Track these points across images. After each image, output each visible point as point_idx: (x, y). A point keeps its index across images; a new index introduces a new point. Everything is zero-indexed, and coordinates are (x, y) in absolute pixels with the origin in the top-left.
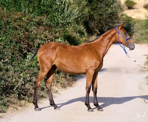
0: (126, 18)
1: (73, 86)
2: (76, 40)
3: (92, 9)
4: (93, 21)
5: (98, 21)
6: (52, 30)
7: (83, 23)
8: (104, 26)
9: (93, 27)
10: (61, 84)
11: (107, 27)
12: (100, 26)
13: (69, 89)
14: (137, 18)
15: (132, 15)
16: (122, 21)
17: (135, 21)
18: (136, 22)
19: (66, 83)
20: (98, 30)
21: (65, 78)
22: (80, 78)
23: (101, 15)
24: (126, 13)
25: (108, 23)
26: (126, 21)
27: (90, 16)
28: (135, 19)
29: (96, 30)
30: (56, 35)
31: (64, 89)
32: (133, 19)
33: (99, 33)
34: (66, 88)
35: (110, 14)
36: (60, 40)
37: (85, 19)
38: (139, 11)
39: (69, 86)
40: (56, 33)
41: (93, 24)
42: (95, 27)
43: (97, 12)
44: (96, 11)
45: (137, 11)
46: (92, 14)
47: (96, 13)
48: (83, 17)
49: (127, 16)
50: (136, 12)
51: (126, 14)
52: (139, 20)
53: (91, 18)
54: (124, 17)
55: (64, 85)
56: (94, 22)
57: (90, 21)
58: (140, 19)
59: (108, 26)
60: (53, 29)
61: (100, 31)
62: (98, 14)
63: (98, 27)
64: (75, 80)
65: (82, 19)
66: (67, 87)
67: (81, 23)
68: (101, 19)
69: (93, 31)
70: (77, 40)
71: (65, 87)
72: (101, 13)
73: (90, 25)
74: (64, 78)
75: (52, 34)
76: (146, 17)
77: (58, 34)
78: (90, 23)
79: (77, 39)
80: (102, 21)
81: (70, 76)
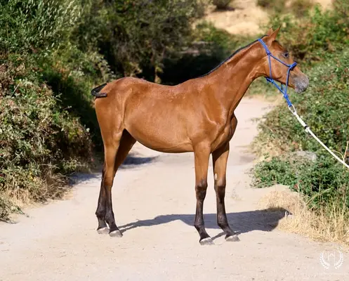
0: (211, 33)
1: (64, 198)
2: (75, 86)
3: (118, 11)
4: (124, 41)
5: (138, 40)
6: (7, 58)
7: (99, 46)
8: (154, 54)
9: (125, 59)
10: (30, 191)
11: (160, 55)
12: (142, 52)
13: (54, 205)
14: (242, 32)
15: (229, 26)
16: (202, 40)
17: (236, 39)
18: (239, 43)
19: (45, 187)
20: (137, 65)
21: (43, 175)
23: (144, 25)
24: (212, 20)
25: (162, 45)
26: (212, 40)
27: (116, 29)
28: (234, 36)
29: (131, 64)
30: (18, 69)
31: (39, 204)
32: (229, 34)
33: (141, 71)
34: (46, 203)
35: (168, 21)
36: (27, 83)
37: (100, 35)
38: (245, 16)
39: (53, 198)
40: (18, 64)
41: (123, 50)
42: (129, 57)
43: (133, 19)
44: (130, 17)
45: (242, 15)
46: (118, 23)
47: (132, 22)
48: (95, 32)
49: (214, 29)
50: (238, 16)
51: (211, 24)
52: (246, 36)
53: (120, 33)
54: (207, 30)
55: (39, 194)
56: (126, 43)
57: (115, 43)
58: (248, 34)
59: (162, 54)
60: (10, 56)
61: (141, 66)
62: (137, 25)
63: (137, 54)
64: (71, 183)
65: (95, 35)
66: (48, 199)
67: (90, 47)
68: (144, 36)
69: (124, 68)
70: (78, 87)
71: (43, 199)
72: (142, 20)
73: (117, 51)
74: (38, 176)
75: (7, 67)
76: (260, 27)
77: (22, 66)
78: (117, 46)
79: (77, 84)
80: (147, 42)
81: (55, 172)
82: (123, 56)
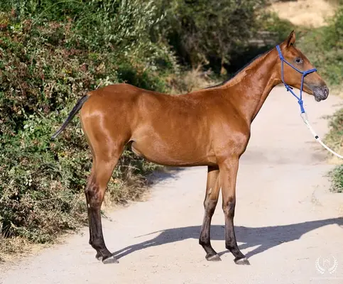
0: (274, 23)
1: (143, 198)
2: (148, 82)
3: (187, 2)
4: (191, 33)
5: (205, 31)
6: (87, 58)
7: (168, 38)
8: (221, 45)
9: (193, 48)
10: (111, 193)
11: (227, 47)
12: (209, 44)
13: (134, 207)
14: (305, 22)
15: (292, 16)
16: (266, 30)
17: (298, 30)
18: (302, 34)
19: (126, 189)
20: (204, 56)
21: (124, 177)
22: (160, 177)
23: (212, 16)
24: (276, 10)
25: (229, 36)
26: (276, 30)
27: (185, 20)
28: (297, 27)
29: (199, 55)
30: (98, 69)
31: (120, 206)
32: (292, 25)
33: (208, 63)
34: (126, 205)
35: (236, 13)
36: (107, 82)
37: (170, 27)
38: (308, 6)
39: (133, 200)
40: (98, 63)
41: (191, 41)
42: (196, 48)
43: (201, 10)
44: (198, 8)
45: (304, 6)
46: (187, 14)
47: (200, 13)
48: (165, 23)
49: (277, 19)
50: (301, 7)
51: (274, 14)
52: (309, 27)
53: (188, 24)
54: (271, 20)
55: (120, 196)
56: (194, 34)
57: (183, 34)
58: (311, 25)
59: (229, 45)
60: (90, 55)
61: (209, 57)
62: (205, 16)
63: (205, 46)
64: (150, 184)
65: (165, 27)
66: (128, 201)
67: (160, 38)
68: (211, 28)
69: (192, 58)
70: (151, 82)
71: (123, 202)
72: (211, 10)
73: (185, 42)
74: (119, 177)
75: (87, 66)
76: (325, 21)
77: (102, 66)
78: (185, 36)
79: (152, 79)
80: (214, 33)
81: (135, 172)
82: (191, 46)
